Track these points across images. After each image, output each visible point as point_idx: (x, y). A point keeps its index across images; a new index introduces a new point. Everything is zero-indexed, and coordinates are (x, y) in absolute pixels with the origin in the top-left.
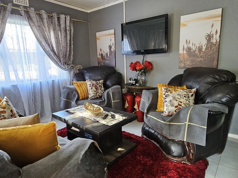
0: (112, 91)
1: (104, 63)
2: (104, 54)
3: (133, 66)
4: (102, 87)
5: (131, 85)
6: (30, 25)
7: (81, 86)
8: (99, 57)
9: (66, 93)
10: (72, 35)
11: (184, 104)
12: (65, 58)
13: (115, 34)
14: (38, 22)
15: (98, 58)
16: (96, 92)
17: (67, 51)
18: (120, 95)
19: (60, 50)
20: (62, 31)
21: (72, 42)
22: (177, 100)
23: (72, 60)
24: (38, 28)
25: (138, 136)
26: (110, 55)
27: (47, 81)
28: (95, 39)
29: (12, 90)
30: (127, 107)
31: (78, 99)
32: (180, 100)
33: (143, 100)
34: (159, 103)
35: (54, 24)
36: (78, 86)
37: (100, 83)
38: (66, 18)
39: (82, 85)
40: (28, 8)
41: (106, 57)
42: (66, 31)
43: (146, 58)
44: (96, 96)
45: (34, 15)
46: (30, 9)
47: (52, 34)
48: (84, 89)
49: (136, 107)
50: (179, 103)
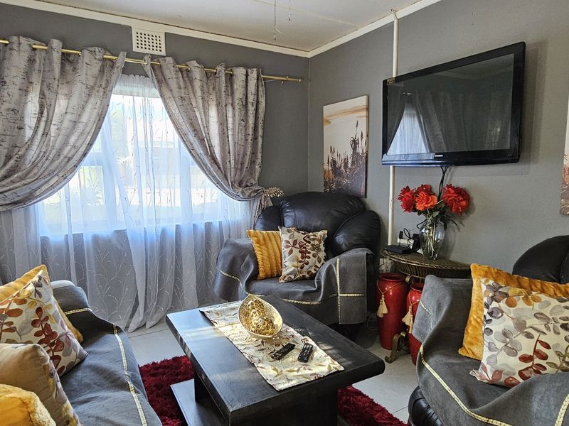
0: (342, 265)
1: (338, 184)
2: (339, 162)
3: (407, 198)
4: (319, 250)
5: (401, 251)
6: (162, 96)
7: (266, 244)
8: (328, 167)
9: (230, 258)
10: (261, 115)
11: (559, 354)
12: (241, 170)
13: (368, 109)
14: (180, 87)
15: (325, 172)
16: (300, 262)
17: (245, 154)
18: (363, 280)
19: (227, 153)
20: (237, 107)
21: (260, 132)
22: (529, 336)
23: (257, 174)
24: (180, 103)
25: (396, 419)
26: (353, 163)
27: (194, 225)
28: (320, 122)
29: (114, 241)
30: (384, 314)
31: (254, 277)
32: (543, 338)
33: (423, 305)
34: (470, 329)
35: (217, 90)
36: (258, 242)
37: (317, 240)
38: (247, 75)
39: (268, 242)
40: (161, 59)
41: (342, 168)
42: (246, 106)
43: (452, 175)
44: (300, 272)
45: (173, 73)
46: (165, 61)
47: (213, 113)
48: (271, 251)
49: (407, 319)
50: (539, 347)
